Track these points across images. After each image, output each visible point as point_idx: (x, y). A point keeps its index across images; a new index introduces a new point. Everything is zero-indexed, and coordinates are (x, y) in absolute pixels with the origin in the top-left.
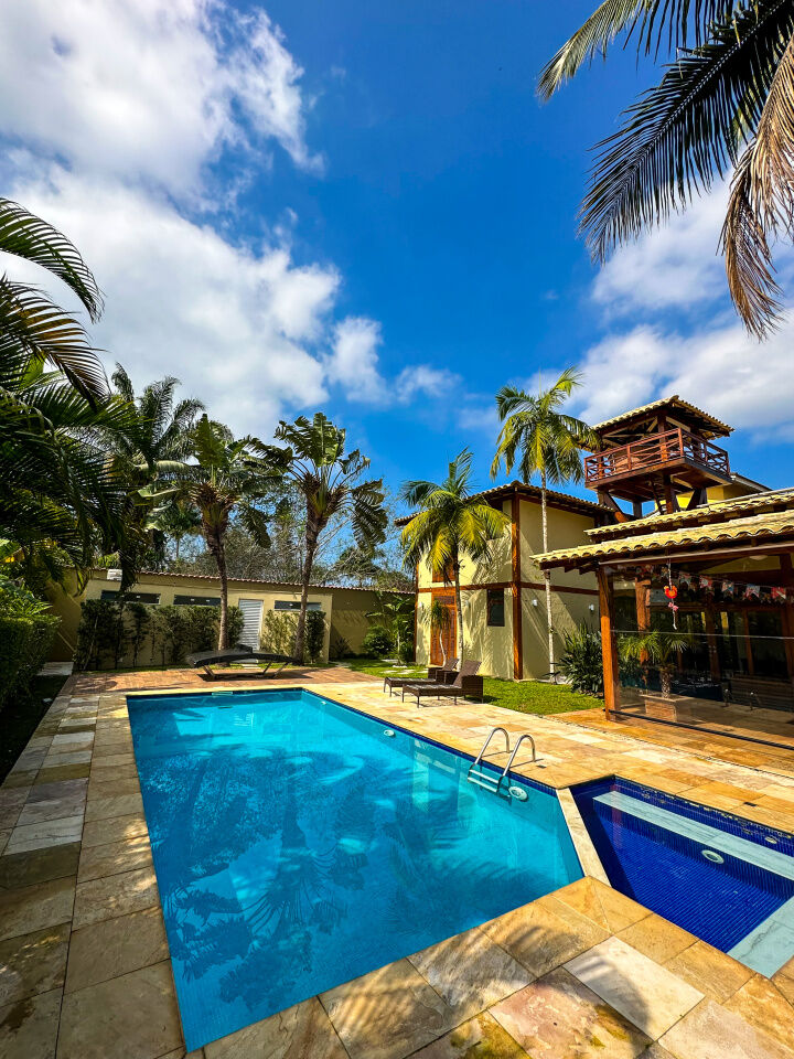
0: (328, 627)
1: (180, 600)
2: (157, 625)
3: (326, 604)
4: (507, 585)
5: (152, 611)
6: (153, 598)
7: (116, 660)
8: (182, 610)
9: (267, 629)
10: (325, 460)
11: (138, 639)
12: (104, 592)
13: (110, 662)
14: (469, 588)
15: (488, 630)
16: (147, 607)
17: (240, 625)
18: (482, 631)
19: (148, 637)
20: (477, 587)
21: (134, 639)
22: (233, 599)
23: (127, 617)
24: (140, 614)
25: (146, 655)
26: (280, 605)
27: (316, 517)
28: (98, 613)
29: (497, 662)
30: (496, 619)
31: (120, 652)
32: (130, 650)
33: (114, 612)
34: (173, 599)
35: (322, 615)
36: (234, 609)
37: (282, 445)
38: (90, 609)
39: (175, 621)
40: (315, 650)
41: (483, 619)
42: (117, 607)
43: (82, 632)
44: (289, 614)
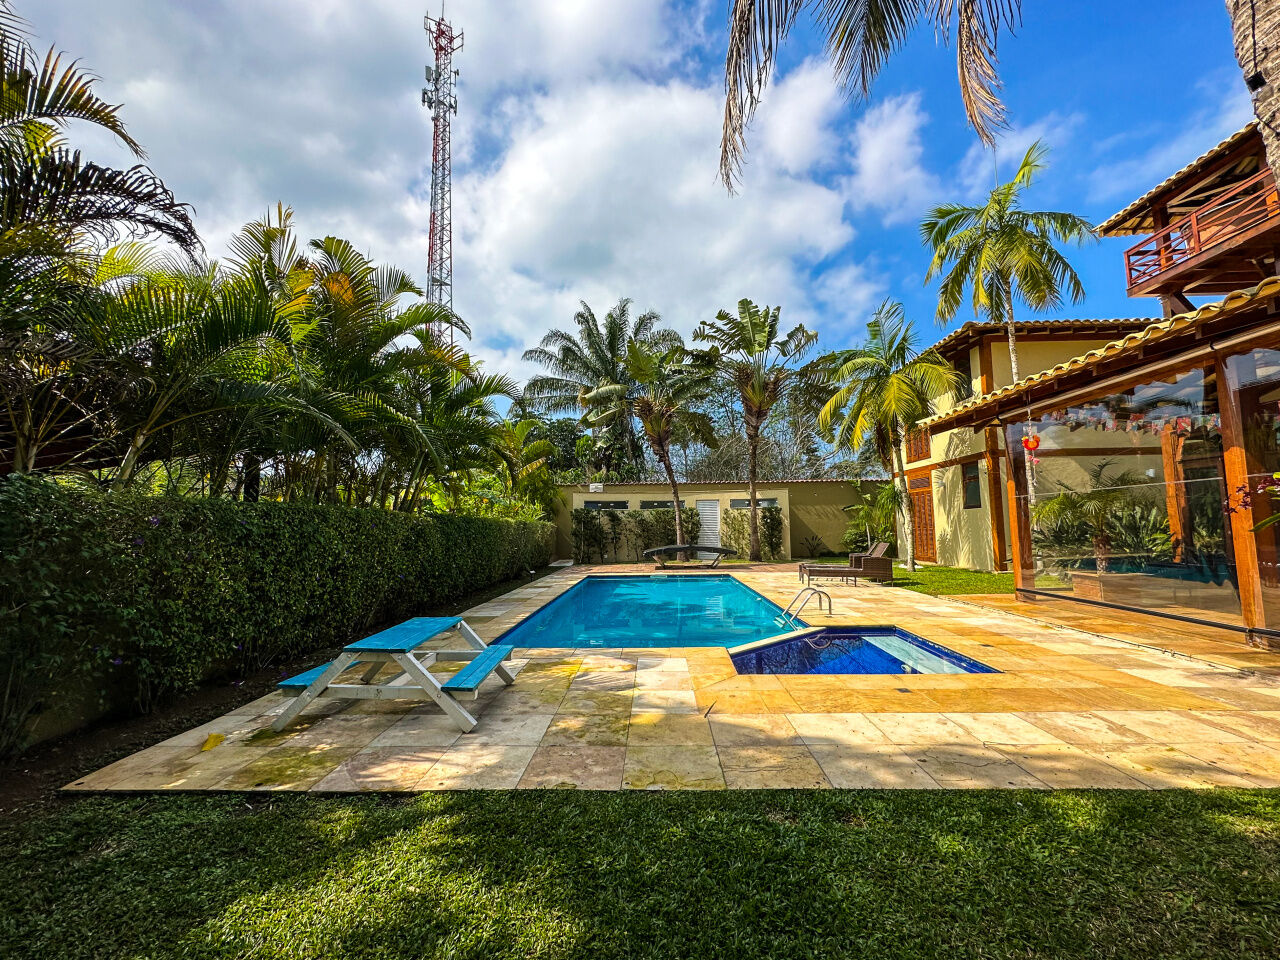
0: (786, 522)
1: (645, 505)
2: (628, 527)
3: (782, 498)
4: (980, 456)
5: (621, 515)
6: (623, 505)
7: (602, 557)
8: (647, 514)
9: (725, 527)
10: (757, 348)
11: (616, 539)
12: (586, 503)
13: (597, 557)
14: (943, 465)
15: (965, 514)
16: (618, 512)
17: (697, 525)
18: (959, 516)
19: (622, 537)
20: (951, 463)
21: (612, 539)
22: (690, 500)
23: (604, 521)
24: (614, 518)
25: (624, 553)
26: (735, 503)
27: (755, 409)
28: (584, 517)
29: (976, 553)
30: (972, 501)
31: (603, 550)
32: (610, 548)
33: (594, 518)
34: (639, 504)
35: (778, 511)
36: (691, 510)
37: (705, 346)
38: (577, 516)
39: (642, 523)
40: (775, 547)
41: (959, 501)
42: (595, 513)
43: (574, 534)
44: (744, 511)
